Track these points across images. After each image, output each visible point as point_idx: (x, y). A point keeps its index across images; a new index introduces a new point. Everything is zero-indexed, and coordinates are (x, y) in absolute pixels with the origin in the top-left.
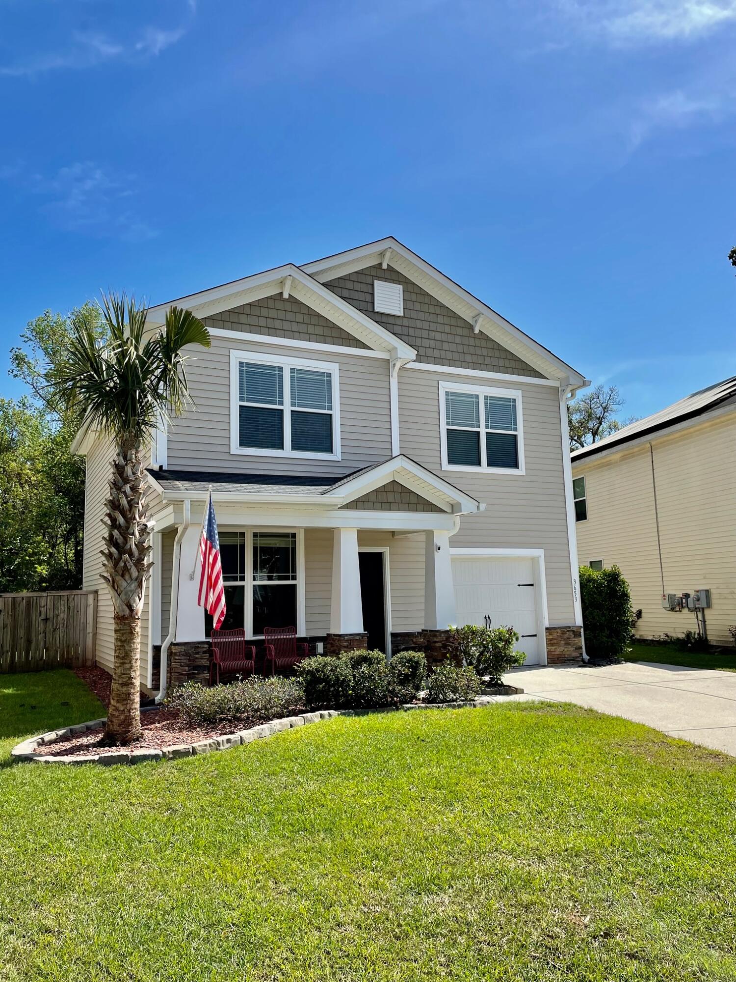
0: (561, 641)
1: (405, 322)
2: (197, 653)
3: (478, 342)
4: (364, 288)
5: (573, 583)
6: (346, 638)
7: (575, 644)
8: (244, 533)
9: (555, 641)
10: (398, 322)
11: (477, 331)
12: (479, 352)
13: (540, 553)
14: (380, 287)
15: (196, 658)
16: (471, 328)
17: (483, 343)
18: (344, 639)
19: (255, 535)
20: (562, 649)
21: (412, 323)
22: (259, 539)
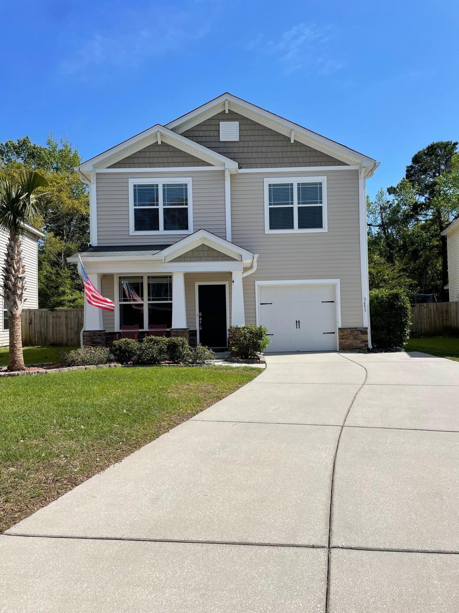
0: (350, 336)
1: (241, 144)
2: (95, 336)
3: (294, 149)
4: (213, 128)
5: (363, 300)
6: (174, 331)
7: (362, 339)
8: (143, 276)
9: (346, 337)
10: (236, 145)
11: (292, 141)
12: (294, 154)
13: (337, 281)
14: (223, 126)
15: (94, 338)
16: (289, 139)
17: (298, 149)
18: (173, 331)
19: (149, 277)
20: (350, 341)
21: (246, 144)
22: (151, 279)
